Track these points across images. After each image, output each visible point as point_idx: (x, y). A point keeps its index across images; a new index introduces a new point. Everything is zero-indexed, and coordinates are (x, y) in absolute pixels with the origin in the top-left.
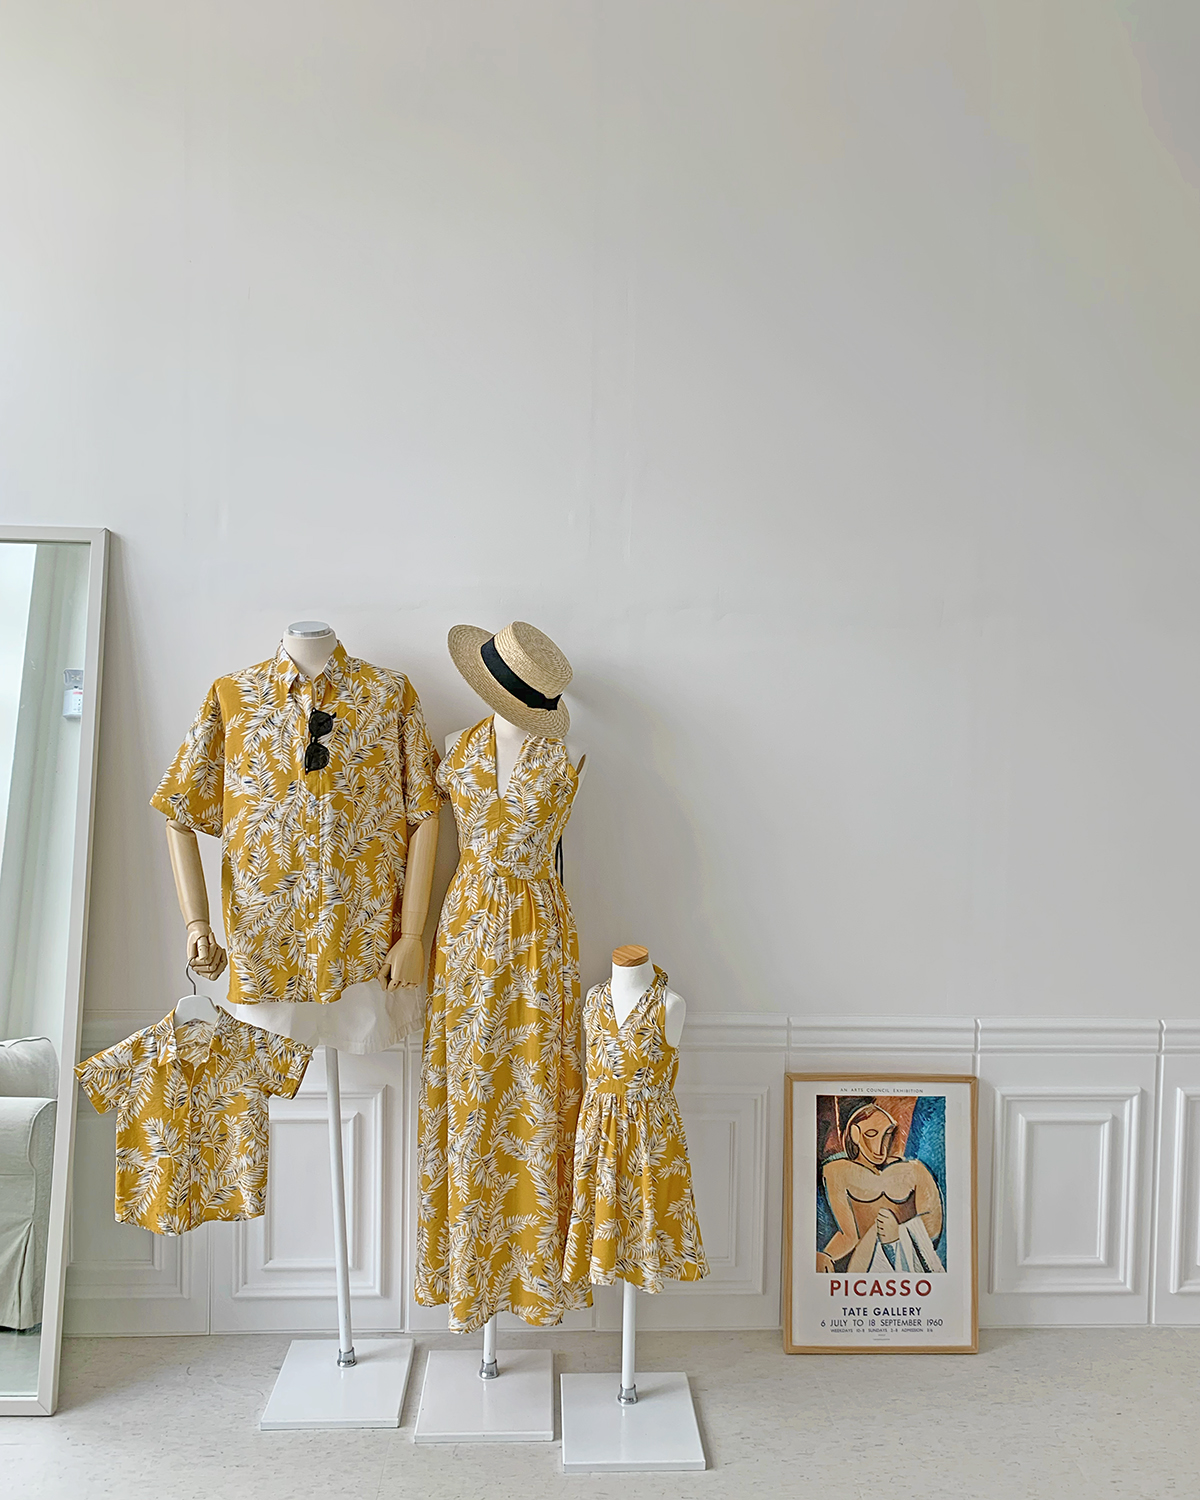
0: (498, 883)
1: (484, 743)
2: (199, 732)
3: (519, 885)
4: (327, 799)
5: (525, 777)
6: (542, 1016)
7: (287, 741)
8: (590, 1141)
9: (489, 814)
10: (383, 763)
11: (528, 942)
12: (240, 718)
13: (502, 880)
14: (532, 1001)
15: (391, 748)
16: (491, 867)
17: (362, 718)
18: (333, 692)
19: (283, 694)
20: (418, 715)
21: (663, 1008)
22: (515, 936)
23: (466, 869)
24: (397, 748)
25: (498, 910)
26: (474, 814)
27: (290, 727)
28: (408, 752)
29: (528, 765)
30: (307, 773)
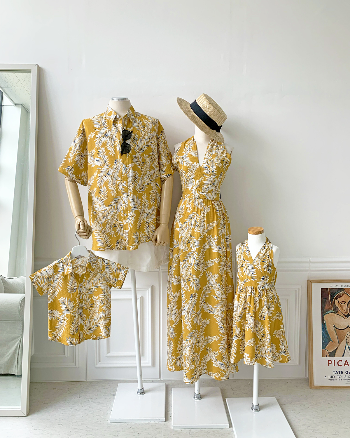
0: (200, 201)
1: (191, 146)
2: (77, 141)
3: (209, 202)
4: (130, 166)
5: (210, 158)
6: (219, 255)
7: (113, 142)
8: (242, 306)
9: (196, 173)
10: (151, 153)
11: (213, 225)
12: (94, 133)
13: (201, 200)
14: (215, 249)
15: (154, 147)
16: (197, 195)
17: (143, 134)
18: (131, 123)
19: (111, 124)
20: (164, 135)
21: (272, 251)
22: (208, 222)
23: (186, 196)
24: (156, 148)
25: (201, 212)
26: (189, 173)
27: (114, 137)
28: (160, 150)
29: (211, 153)
30: (122, 154)
